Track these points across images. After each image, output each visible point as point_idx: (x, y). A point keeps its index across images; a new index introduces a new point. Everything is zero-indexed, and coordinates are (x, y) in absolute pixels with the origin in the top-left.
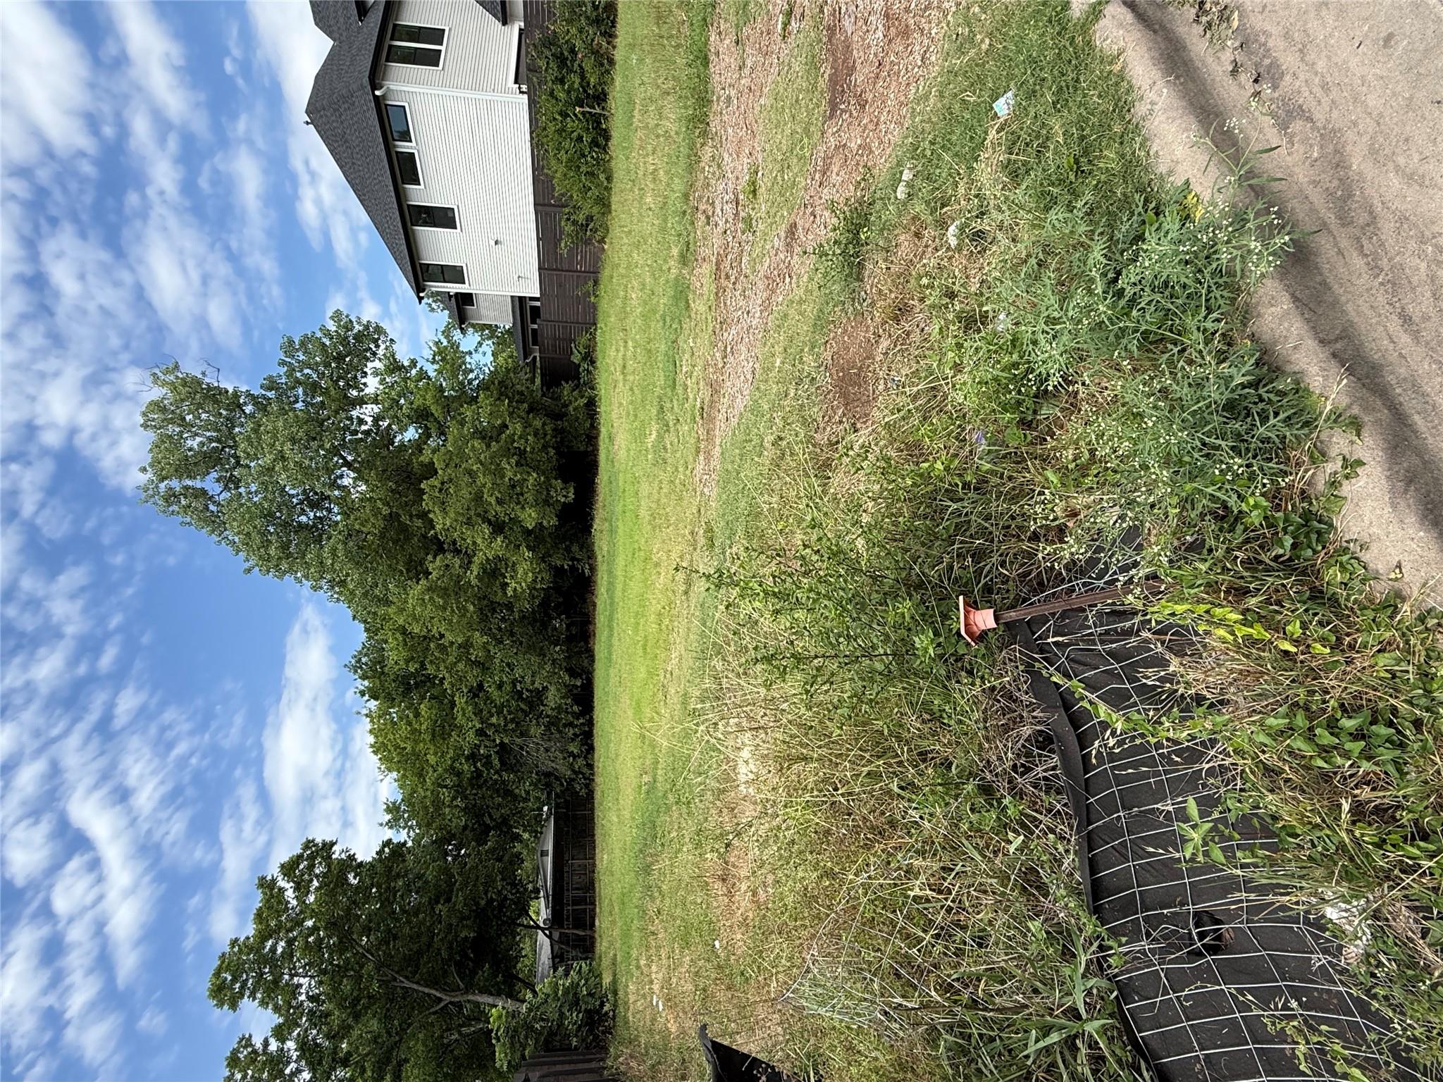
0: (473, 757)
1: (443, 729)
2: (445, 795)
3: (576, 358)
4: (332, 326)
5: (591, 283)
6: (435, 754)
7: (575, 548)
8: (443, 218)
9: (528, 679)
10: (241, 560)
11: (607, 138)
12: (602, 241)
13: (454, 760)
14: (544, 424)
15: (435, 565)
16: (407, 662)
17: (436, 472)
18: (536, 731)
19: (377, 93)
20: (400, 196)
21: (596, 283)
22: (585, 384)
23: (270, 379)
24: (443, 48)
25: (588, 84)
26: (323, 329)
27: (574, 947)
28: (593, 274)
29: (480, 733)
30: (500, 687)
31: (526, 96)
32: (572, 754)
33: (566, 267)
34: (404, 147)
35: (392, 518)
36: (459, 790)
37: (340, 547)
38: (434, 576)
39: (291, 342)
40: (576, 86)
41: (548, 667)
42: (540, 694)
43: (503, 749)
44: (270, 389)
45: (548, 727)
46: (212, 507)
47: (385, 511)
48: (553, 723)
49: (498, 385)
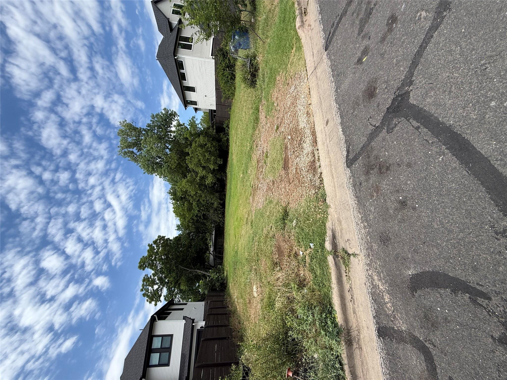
0: (197, 216)
1: (190, 209)
2: (190, 224)
3: (225, 126)
4: (163, 112)
5: (229, 109)
6: (188, 215)
7: (222, 173)
8: (192, 89)
9: (210, 200)
10: (143, 171)
11: (235, 77)
12: (232, 99)
13: (193, 216)
14: (216, 144)
15: (189, 176)
16: (182, 195)
17: (189, 155)
18: (212, 211)
19: (175, 58)
20: (181, 84)
21: (230, 108)
22: (226, 133)
23: (148, 124)
24: (192, 44)
25: (231, 62)
26: (161, 112)
27: (218, 258)
28: (230, 106)
29: (199, 211)
30: (204, 201)
31: (214, 60)
32: (220, 217)
33: (223, 104)
34: (182, 71)
35: (179, 164)
36: (193, 223)
37: (166, 170)
38: (188, 178)
39: (153, 115)
40: (227, 63)
41: (215, 198)
42: (213, 204)
43: (204, 215)
44: (149, 127)
45: (214, 210)
46: (135, 156)
47: (177, 162)
48: (216, 210)
49: (205, 133)
